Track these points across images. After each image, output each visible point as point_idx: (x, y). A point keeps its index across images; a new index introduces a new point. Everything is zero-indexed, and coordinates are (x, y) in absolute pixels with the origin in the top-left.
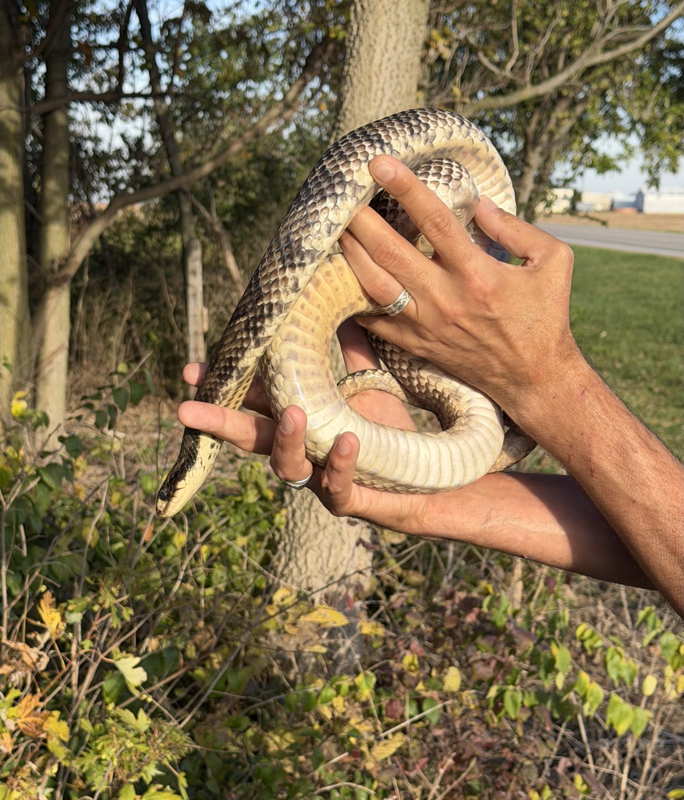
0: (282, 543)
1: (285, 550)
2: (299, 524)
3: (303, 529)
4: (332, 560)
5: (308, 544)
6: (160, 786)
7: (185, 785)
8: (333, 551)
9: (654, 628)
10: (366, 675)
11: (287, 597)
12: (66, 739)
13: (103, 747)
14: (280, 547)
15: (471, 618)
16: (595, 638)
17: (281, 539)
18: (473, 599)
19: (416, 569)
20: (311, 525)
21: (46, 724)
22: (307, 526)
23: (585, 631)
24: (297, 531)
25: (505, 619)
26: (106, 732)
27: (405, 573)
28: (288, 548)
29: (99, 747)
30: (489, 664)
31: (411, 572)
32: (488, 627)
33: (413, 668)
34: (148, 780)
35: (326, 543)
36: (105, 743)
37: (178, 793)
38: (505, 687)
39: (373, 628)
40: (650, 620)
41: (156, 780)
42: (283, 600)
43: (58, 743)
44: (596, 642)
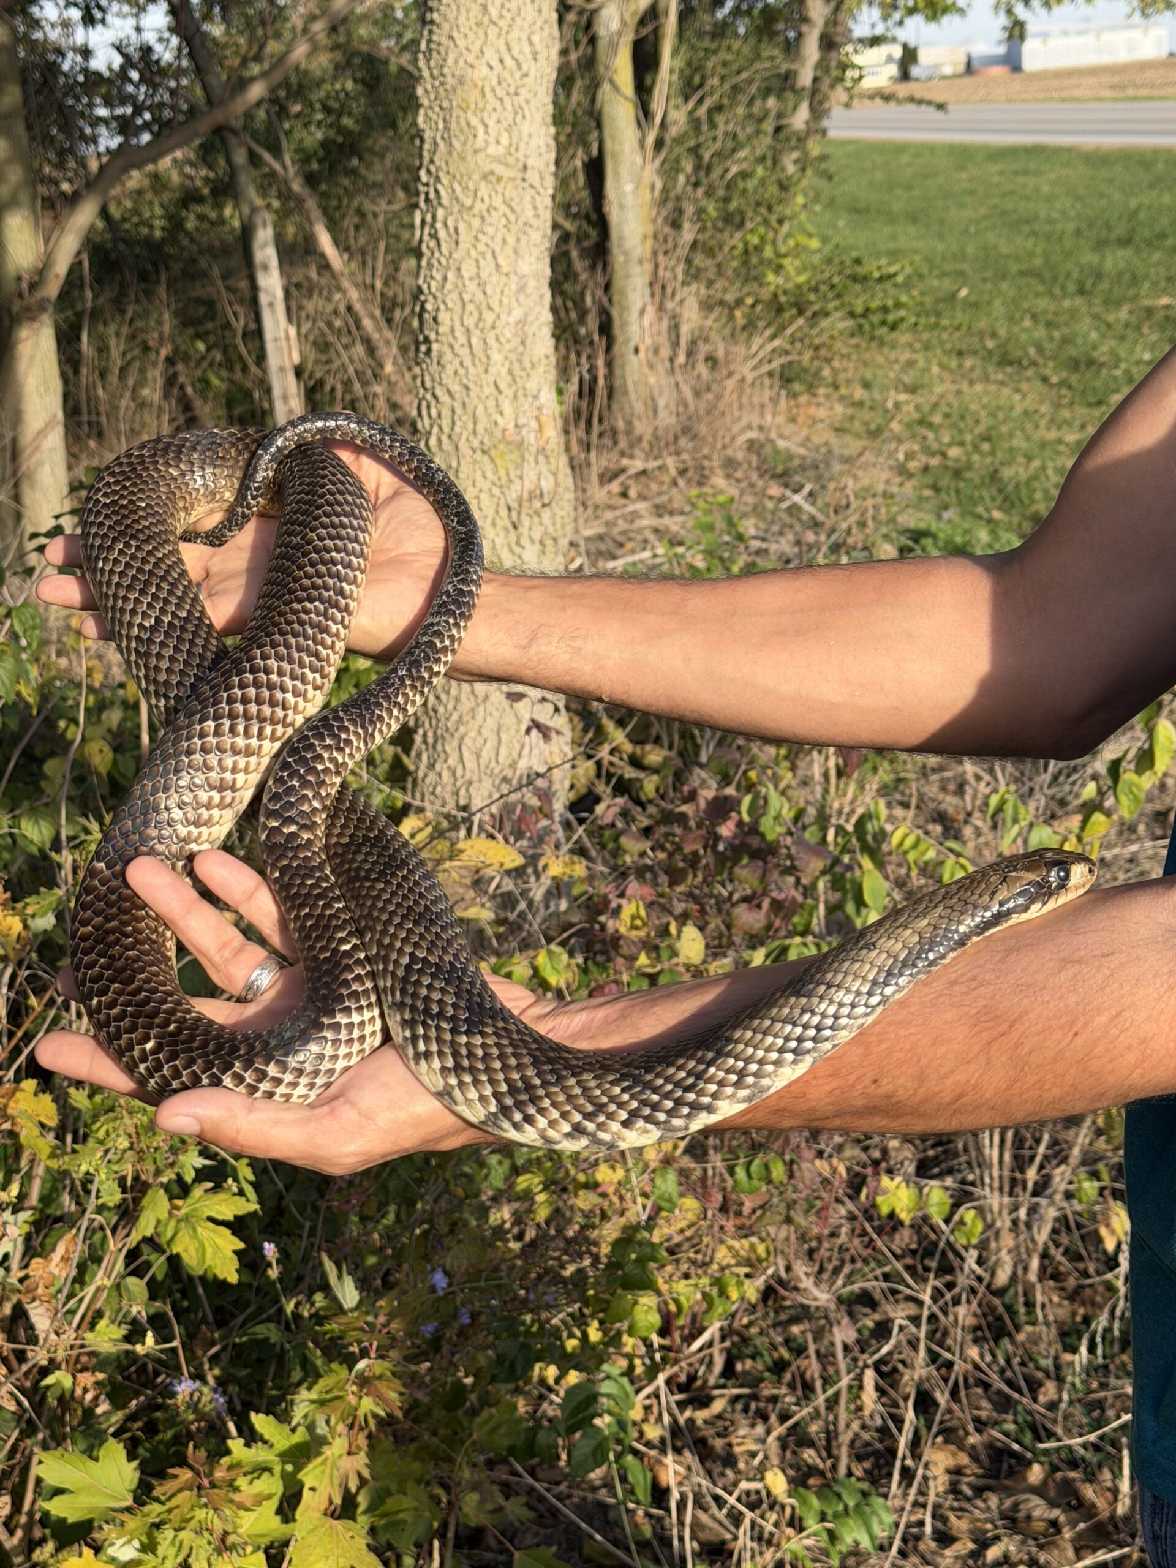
0: (421, 731)
1: (425, 742)
2: (443, 697)
3: (450, 707)
4: (503, 751)
5: (462, 729)
6: (210, 1185)
7: (252, 1178)
8: (504, 736)
9: (1015, 821)
10: (550, 953)
11: (420, 830)
12: (53, 1122)
13: (108, 1134)
14: (418, 738)
15: (726, 830)
16: (922, 846)
17: (417, 726)
18: (726, 798)
19: (657, 741)
20: (463, 697)
21: (12, 1104)
22: (457, 700)
23: (906, 836)
24: (441, 709)
25: (780, 830)
26: (112, 1109)
27: (638, 751)
28: (430, 740)
29: (101, 1134)
30: (759, 906)
31: (648, 747)
32: (755, 842)
33: (638, 922)
34: (189, 1176)
35: (491, 723)
36: (111, 1126)
37: (241, 1193)
38: (787, 942)
39: (566, 865)
40: (1009, 809)
41: (202, 1175)
42: (413, 836)
43: (36, 1131)
44: (924, 853)
